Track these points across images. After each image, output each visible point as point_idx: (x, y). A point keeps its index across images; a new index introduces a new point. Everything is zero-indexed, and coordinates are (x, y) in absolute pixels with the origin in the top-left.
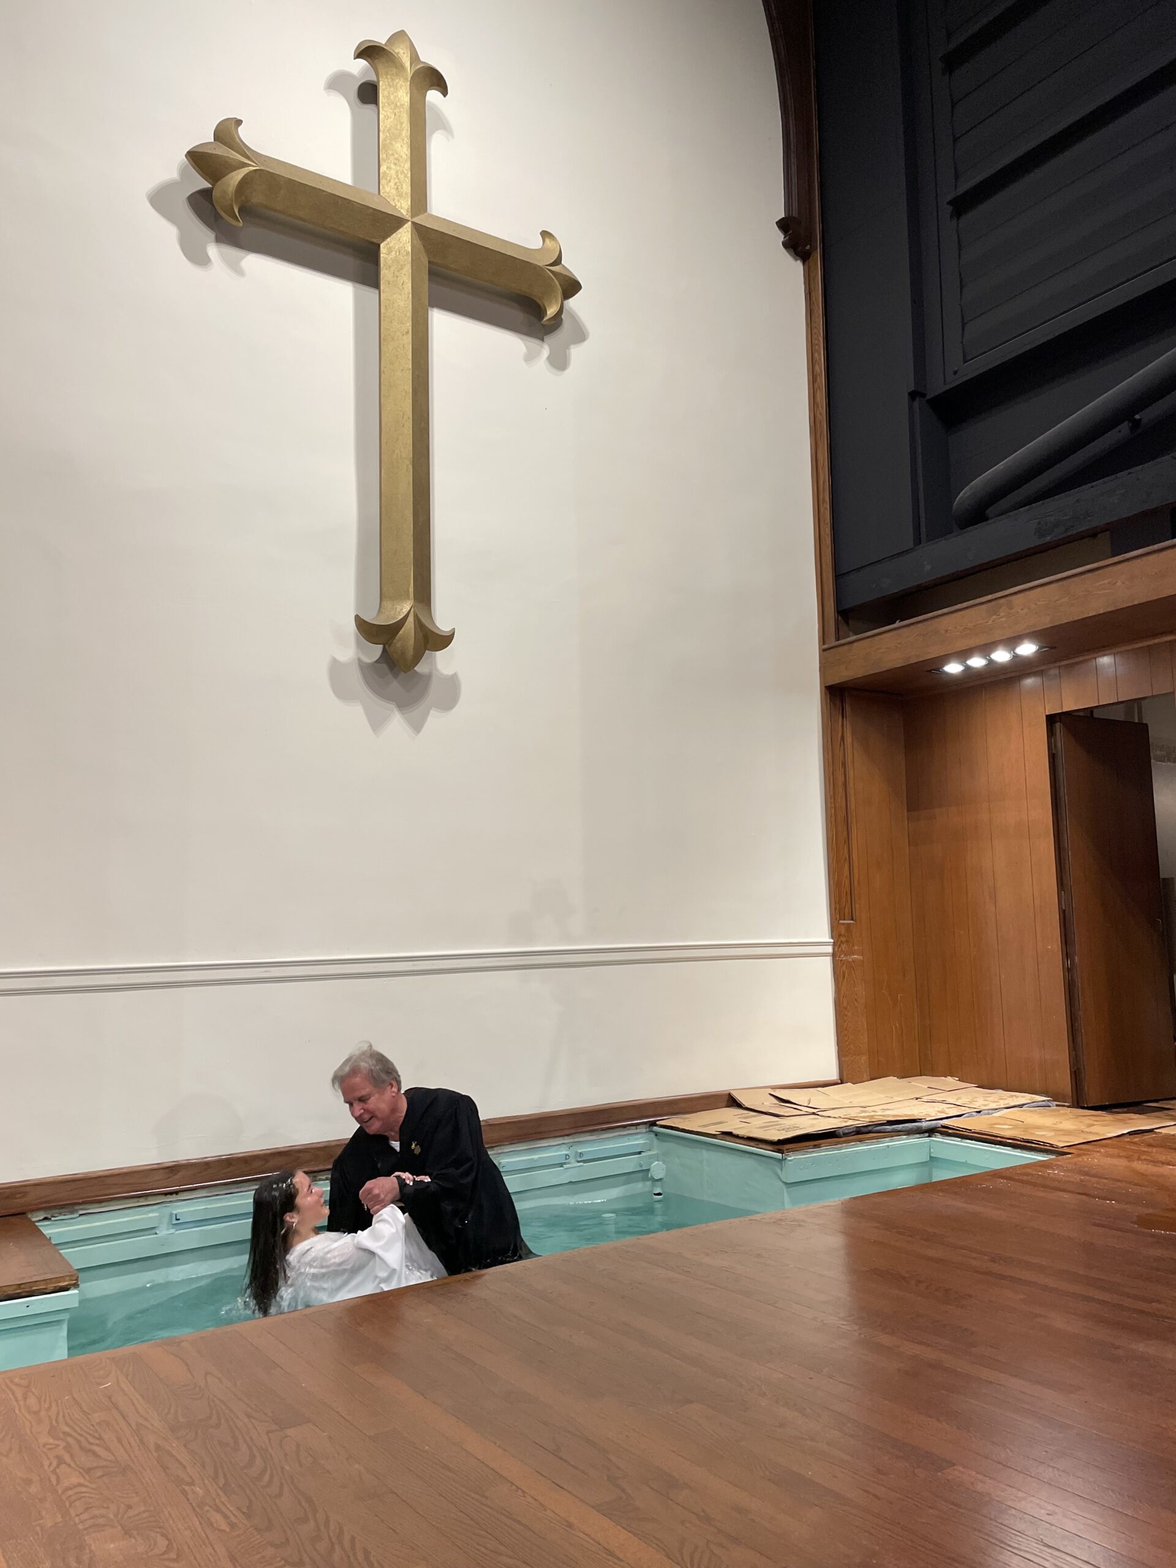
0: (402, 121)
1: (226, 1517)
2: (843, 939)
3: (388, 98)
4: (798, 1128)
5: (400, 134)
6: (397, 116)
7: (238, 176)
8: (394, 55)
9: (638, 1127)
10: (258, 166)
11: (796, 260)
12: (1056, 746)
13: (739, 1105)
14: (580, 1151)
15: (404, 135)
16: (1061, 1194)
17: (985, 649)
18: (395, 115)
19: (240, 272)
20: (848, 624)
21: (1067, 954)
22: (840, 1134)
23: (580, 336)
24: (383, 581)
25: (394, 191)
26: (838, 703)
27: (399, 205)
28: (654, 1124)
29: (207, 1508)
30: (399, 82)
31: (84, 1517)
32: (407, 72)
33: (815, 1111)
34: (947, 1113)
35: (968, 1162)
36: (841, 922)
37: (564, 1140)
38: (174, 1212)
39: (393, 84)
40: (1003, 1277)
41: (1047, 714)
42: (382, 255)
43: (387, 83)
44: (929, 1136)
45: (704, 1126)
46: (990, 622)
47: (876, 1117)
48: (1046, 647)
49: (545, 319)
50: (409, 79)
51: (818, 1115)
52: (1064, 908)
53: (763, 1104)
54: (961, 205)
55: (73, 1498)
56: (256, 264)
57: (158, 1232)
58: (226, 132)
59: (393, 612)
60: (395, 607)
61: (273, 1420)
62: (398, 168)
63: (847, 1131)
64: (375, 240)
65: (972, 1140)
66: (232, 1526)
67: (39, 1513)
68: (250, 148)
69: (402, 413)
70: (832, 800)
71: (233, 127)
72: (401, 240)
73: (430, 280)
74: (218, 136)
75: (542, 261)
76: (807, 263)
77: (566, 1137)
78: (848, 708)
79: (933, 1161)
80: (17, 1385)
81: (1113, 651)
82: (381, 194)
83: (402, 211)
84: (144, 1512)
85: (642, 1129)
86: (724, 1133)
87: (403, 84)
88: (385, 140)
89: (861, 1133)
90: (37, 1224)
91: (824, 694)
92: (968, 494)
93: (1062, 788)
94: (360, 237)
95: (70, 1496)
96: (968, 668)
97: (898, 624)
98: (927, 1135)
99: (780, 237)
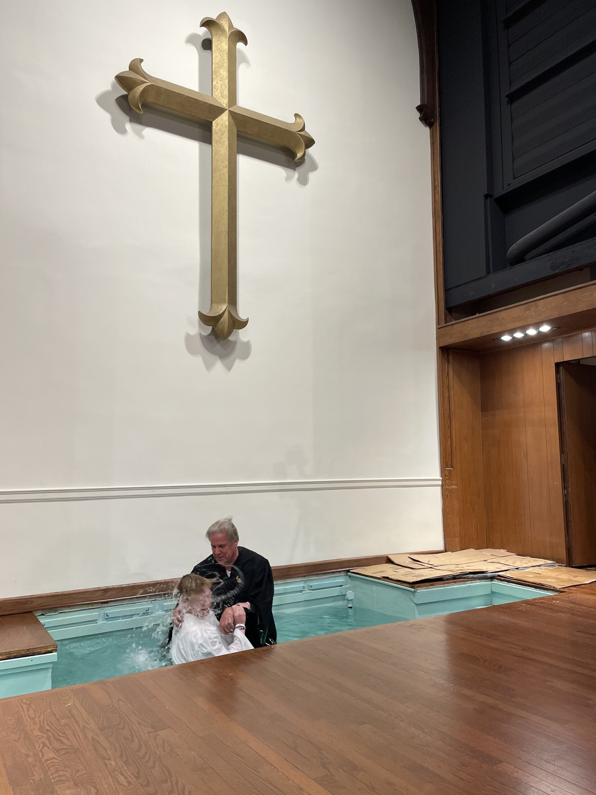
0: (224, 58)
1: (126, 778)
2: (447, 478)
3: (217, 47)
4: (423, 576)
5: (223, 66)
6: (221, 56)
7: (141, 88)
8: (220, 25)
9: (340, 573)
10: (151, 83)
11: (426, 127)
12: (560, 379)
13: (392, 563)
14: (310, 584)
15: (225, 66)
16: (561, 614)
17: (523, 328)
18: (221, 55)
19: (142, 137)
20: (451, 315)
21: (565, 487)
22: (445, 580)
23: (314, 167)
24: (213, 294)
25: (220, 95)
26: (446, 355)
27: (222, 101)
28: (348, 571)
29: (117, 773)
30: (222, 39)
31: (54, 776)
32: (227, 33)
33: (432, 566)
34: (501, 569)
35: (511, 595)
36: (446, 469)
37: (302, 579)
38: (106, 612)
39: (220, 40)
40: (530, 659)
41: (556, 362)
42: (213, 127)
43: (217, 39)
44: (491, 581)
45: (375, 573)
46: (526, 315)
47: (463, 570)
48: (555, 327)
49: (296, 159)
50: (228, 37)
51: (433, 568)
52: (563, 463)
53: (405, 562)
54: (513, 98)
55: (50, 765)
56: (150, 132)
57: (98, 622)
58: (135, 66)
59: (217, 310)
60: (218, 307)
61: (152, 726)
62: (222, 83)
63: (448, 578)
64: (210, 120)
65: (514, 583)
66: (129, 783)
67: (33, 772)
68: (147, 74)
69: (222, 208)
70: (442, 406)
71: (139, 63)
72: (223, 120)
73: (237, 140)
74: (131, 68)
75: (295, 129)
76: (432, 129)
77: (303, 578)
78: (451, 358)
79: (493, 593)
80: (25, 703)
81: (591, 329)
82: (213, 96)
83: (224, 105)
84: (85, 774)
85: (343, 574)
86: (384, 577)
87: (225, 40)
88: (215, 68)
89: (456, 578)
90: (37, 617)
91: (438, 351)
92: (515, 248)
93: (563, 401)
94: (202, 119)
95: (48, 764)
96: (514, 338)
97: (477, 315)
98: (490, 580)
99: (418, 115)
